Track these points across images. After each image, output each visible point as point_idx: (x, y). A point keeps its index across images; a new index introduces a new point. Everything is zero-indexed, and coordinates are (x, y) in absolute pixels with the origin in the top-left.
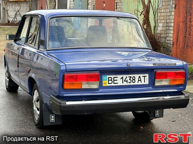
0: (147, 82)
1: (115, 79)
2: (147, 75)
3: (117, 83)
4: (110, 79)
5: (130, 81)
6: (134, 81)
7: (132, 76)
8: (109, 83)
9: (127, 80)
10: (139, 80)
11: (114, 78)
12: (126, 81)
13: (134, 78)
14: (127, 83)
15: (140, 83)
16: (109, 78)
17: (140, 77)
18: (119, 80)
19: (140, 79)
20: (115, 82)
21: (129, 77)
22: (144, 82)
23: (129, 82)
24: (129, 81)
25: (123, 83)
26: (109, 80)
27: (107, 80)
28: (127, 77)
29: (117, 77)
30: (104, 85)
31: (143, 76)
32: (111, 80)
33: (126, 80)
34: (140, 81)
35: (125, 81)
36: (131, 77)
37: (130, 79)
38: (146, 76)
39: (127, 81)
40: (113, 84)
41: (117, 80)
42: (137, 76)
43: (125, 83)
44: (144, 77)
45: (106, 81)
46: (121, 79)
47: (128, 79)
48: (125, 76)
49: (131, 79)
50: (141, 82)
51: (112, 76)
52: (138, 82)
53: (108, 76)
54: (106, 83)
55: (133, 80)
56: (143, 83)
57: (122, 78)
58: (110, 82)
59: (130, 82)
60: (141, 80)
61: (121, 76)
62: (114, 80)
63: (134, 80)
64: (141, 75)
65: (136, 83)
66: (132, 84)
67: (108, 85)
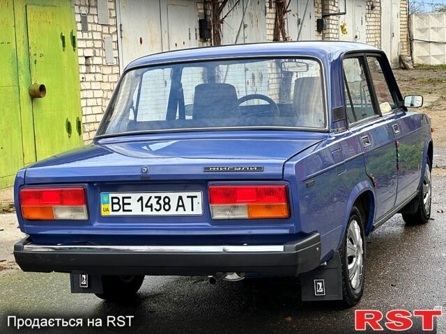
0: (198, 210)
1: (126, 201)
2: (199, 194)
3: (131, 211)
4: (115, 201)
5: (159, 205)
6: (167, 207)
7: (163, 195)
8: (114, 209)
9: (152, 204)
10: (178, 206)
11: (123, 198)
12: (149, 207)
13: (167, 200)
14: (152, 211)
15: (181, 212)
16: (113, 198)
17: (180, 198)
18: (135, 204)
19: (181, 204)
20: (127, 207)
21: (156, 197)
22: (192, 210)
23: (155, 209)
24: (156, 206)
25: (142, 210)
26: (113, 204)
27: (109, 203)
28: (151, 197)
29: (130, 198)
30: (104, 214)
31: (188, 197)
32: (118, 203)
33: (149, 204)
34: (181, 206)
35: (147, 206)
36: (160, 198)
37: (158, 203)
38: (196, 197)
39: (151, 206)
40: (121, 213)
41: (130, 204)
42: (174, 197)
43: (147, 212)
44: (192, 197)
45: (108, 205)
46: (138, 201)
47: (153, 201)
48: (146, 196)
49: (161, 202)
50: (185, 210)
51: (120, 196)
52: (177, 210)
53: (111, 195)
54: (108, 210)
55: (165, 204)
56: (189, 212)
57: (141, 199)
58: (116, 207)
59: (158, 208)
60: (183, 206)
61: (138, 196)
62: (124, 204)
63: (168, 203)
64: (184, 195)
65: (173, 212)
66: (162, 212)
67: (111, 213)
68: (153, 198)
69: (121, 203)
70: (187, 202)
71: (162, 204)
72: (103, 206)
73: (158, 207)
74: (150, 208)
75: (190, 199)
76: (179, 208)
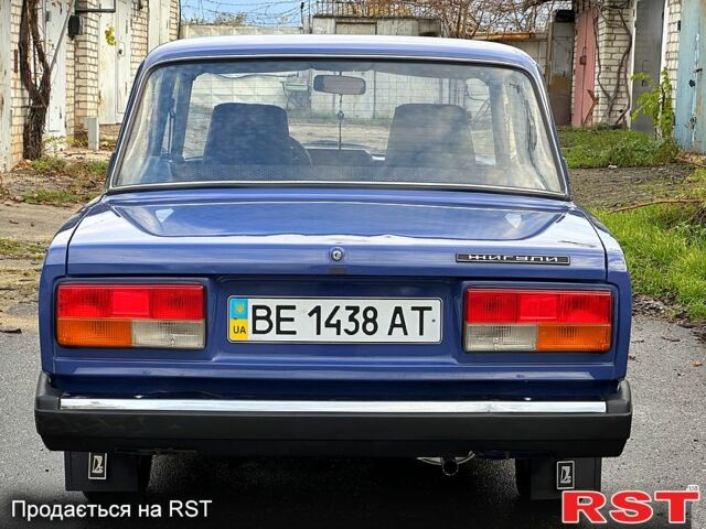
0: (433, 334)
1: (284, 314)
2: (436, 305)
3: (294, 333)
4: (261, 313)
5: (353, 324)
6: (370, 327)
7: (362, 304)
8: (258, 328)
9: (339, 321)
10: (393, 325)
11: (279, 308)
12: (333, 326)
13: (370, 314)
14: (338, 333)
15: (398, 336)
16: (255, 308)
17: (398, 310)
18: (303, 320)
19: (398, 321)
20: (284, 326)
21: (348, 308)
22: (421, 333)
23: (346, 331)
24: (347, 325)
25: (318, 333)
26: (255, 318)
27: (246, 318)
28: (337, 308)
29: (293, 308)
31: (413, 309)
32: (267, 318)
33: (333, 321)
34: (398, 326)
35: (328, 324)
36: (356, 310)
37: (351, 318)
38: (430, 309)
39: (338, 325)
40: (272, 337)
41: (292, 320)
42: (385, 307)
43: (329, 335)
44: (422, 310)
45: (244, 320)
46: (311, 314)
47: (343, 315)
48: (327, 305)
49: (359, 317)
50: (406, 333)
51: (272, 303)
52: (390, 333)
53: (253, 302)
54: (243, 330)
55: (367, 320)
56: (413, 337)
57: (317, 310)
58: (262, 325)
59: (352, 329)
60: (403, 325)
61: (311, 304)
62: (279, 320)
63: (373, 320)
64: (406, 305)
65: (382, 336)
66: (360, 337)
67: (250, 337)
68: (342, 309)
69: (273, 318)
70: (412, 319)
71: (361, 320)
72: (233, 323)
73: (352, 326)
74: (335, 329)
75: (418, 312)
76: (395, 329)
